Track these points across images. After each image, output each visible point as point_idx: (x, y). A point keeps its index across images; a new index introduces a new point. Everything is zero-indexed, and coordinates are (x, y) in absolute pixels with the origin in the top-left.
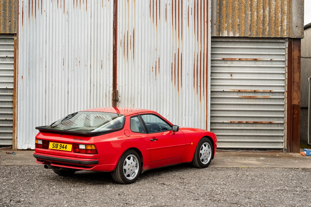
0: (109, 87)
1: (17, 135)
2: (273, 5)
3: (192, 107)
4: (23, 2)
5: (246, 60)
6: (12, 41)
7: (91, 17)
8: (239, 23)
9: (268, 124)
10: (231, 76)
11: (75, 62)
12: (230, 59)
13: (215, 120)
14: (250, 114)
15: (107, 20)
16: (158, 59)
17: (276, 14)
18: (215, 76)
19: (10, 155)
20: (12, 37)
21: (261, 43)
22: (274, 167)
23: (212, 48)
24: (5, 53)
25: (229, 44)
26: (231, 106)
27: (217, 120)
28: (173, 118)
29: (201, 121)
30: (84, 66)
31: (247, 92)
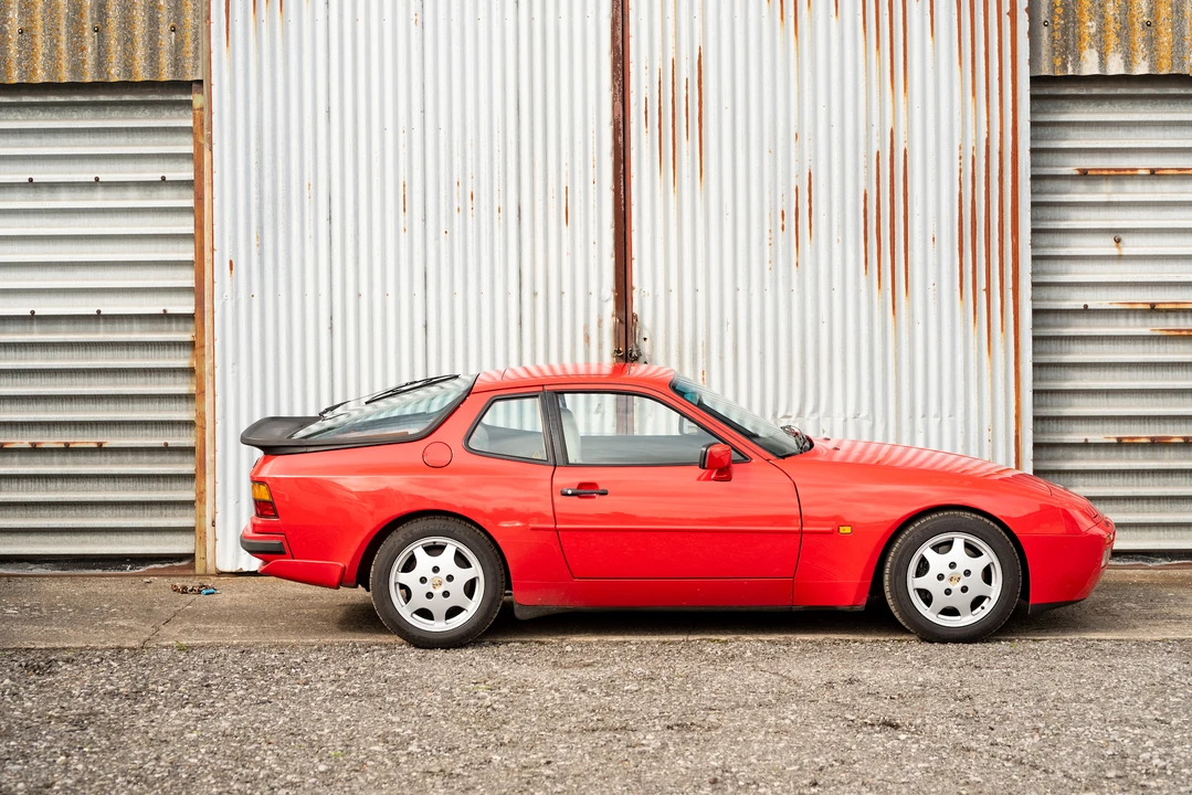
0: (600, 299)
1: (215, 512)
3: (953, 380)
5: (1182, 175)
6: (182, 112)
7: (517, 2)
8: (1150, 14)
10: (1114, 243)
11: (452, 197)
12: (1113, 173)
13: (1050, 432)
15: (585, 16)
16: (807, 177)
18: (1047, 247)
19: (190, 597)
20: (184, 98)
23: (1034, 124)
24: (155, 164)
25: (1106, 106)
26: (1118, 373)
27: (1061, 432)
28: (873, 427)
29: (993, 441)
30: (492, 213)
31: (1185, 311)
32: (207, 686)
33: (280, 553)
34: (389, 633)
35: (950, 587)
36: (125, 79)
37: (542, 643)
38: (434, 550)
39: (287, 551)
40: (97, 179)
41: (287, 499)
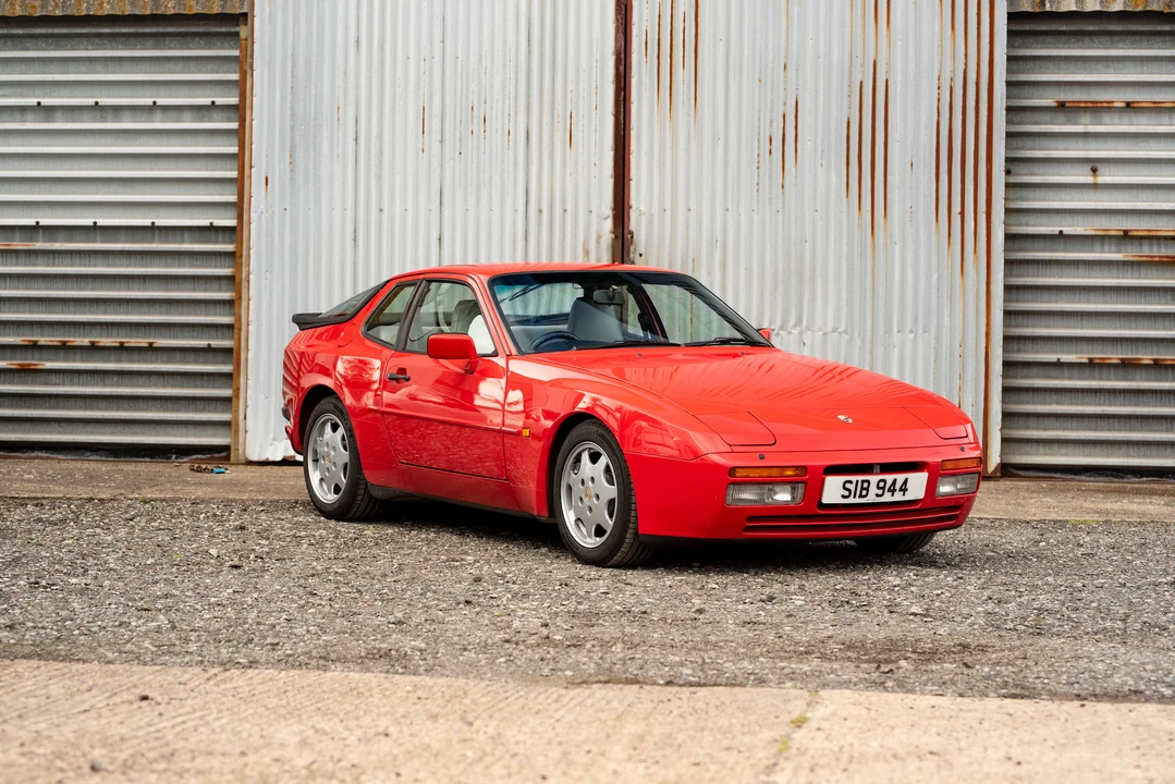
0: (599, 216)
1: (247, 407)
3: (928, 299)
5: (1158, 109)
6: (232, 43)
10: (1091, 173)
11: (467, 119)
12: (1090, 105)
13: (1025, 352)
14: (1171, 329)
16: (794, 105)
18: (1027, 175)
19: (203, 476)
20: (233, 30)
23: (1010, 59)
24: (208, 90)
25: (1087, 42)
26: (1092, 297)
27: (1036, 352)
28: (851, 340)
29: (963, 356)
30: (503, 135)
31: (1158, 238)
36: (181, 12)
40: (155, 103)
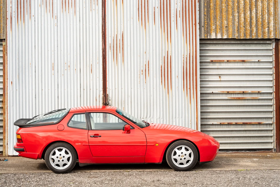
0: (99, 90)
1: (8, 141)
2: (259, 6)
3: (182, 110)
4: (11, 8)
5: (235, 62)
7: (80, 21)
8: (227, 24)
9: (257, 124)
10: (219, 78)
11: (64, 66)
12: (219, 61)
13: (204, 122)
14: (239, 115)
15: (96, 24)
16: (148, 62)
17: (263, 15)
18: (204, 78)
19: (2, 162)
20: (1, 43)
21: (248, 45)
22: (272, 168)
23: (200, 50)
25: (217, 46)
26: (220, 108)
27: (207, 122)
28: (163, 121)
29: (191, 124)
30: (74, 70)
31: (235, 93)
32: (6, 183)
33: (23, 151)
34: (49, 170)
35: (181, 158)
37: (85, 172)
38: (60, 150)
39: (25, 151)
41: (25, 138)
